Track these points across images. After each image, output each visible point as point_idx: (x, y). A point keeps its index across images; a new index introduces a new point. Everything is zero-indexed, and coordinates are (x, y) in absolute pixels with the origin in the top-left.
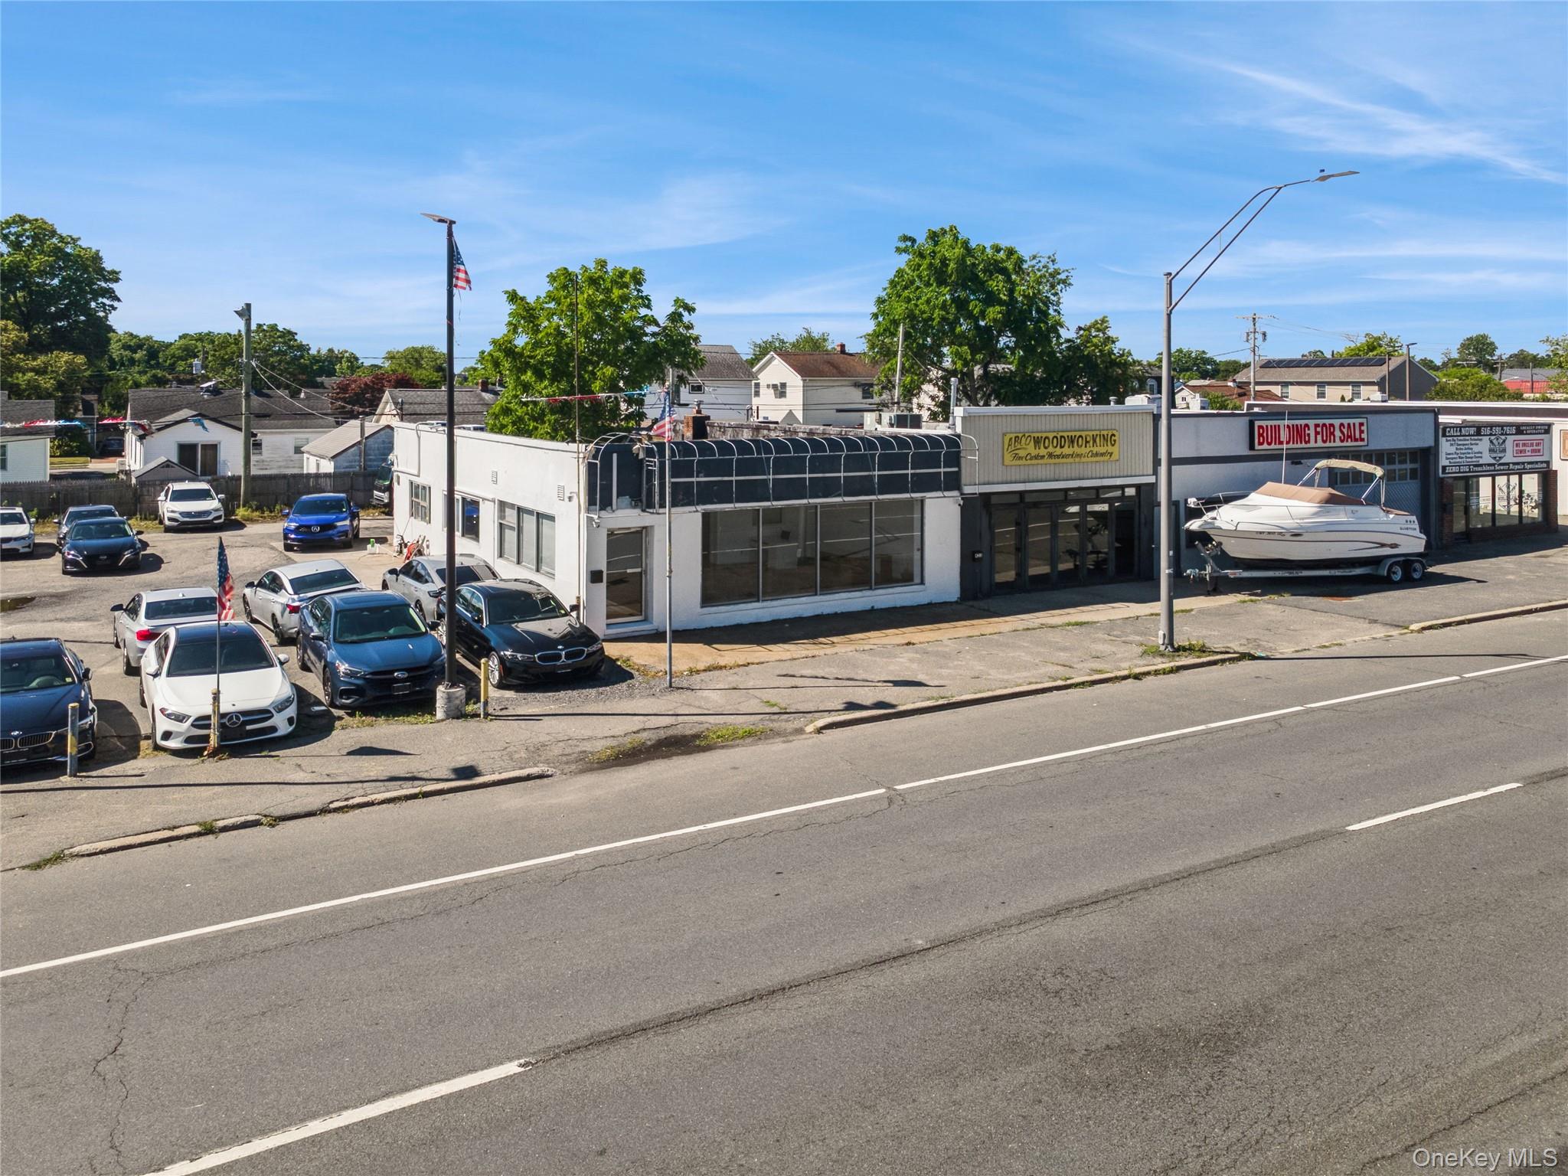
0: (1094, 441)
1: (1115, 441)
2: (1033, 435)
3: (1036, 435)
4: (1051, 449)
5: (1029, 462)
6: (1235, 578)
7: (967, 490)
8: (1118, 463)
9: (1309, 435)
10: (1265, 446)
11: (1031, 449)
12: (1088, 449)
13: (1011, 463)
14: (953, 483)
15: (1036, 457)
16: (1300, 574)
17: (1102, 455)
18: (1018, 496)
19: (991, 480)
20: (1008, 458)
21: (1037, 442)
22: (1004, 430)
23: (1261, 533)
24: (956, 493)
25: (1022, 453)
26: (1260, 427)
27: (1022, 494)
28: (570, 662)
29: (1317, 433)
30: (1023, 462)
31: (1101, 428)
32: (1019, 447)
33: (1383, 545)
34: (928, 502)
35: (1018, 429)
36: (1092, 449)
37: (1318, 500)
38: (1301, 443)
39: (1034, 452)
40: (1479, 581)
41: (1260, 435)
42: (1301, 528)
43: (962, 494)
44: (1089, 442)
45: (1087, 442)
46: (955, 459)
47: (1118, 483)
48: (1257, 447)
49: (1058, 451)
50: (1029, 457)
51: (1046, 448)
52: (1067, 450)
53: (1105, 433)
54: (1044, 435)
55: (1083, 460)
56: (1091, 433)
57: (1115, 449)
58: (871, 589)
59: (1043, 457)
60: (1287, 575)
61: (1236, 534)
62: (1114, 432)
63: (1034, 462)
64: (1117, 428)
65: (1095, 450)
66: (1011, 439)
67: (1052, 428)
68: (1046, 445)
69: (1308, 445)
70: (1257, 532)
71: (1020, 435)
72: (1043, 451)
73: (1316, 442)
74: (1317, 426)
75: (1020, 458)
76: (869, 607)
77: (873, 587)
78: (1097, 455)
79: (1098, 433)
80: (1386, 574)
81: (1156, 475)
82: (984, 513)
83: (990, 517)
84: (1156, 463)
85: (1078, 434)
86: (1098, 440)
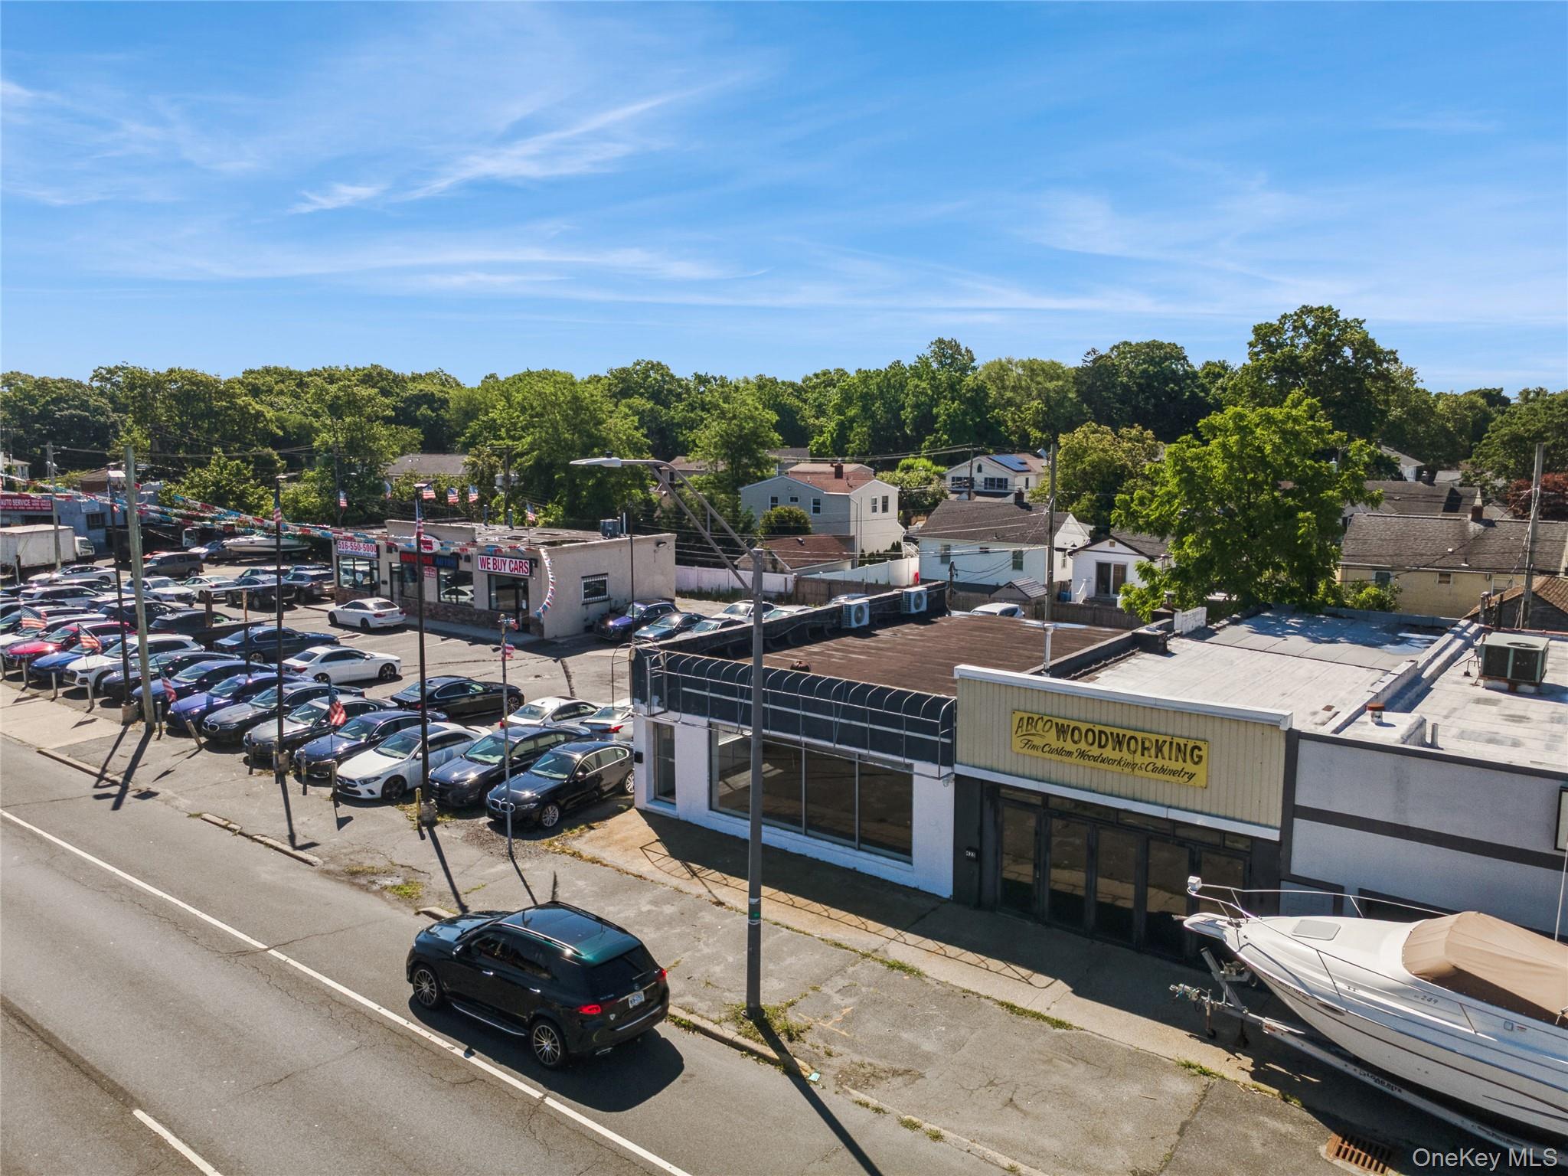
0: (1159, 749)
1: (1200, 757)
2: (1055, 720)
3: (1060, 721)
4: (1083, 746)
5: (1048, 755)
8: (1206, 792)
11: (1052, 738)
13: (1021, 751)
14: (946, 756)
15: (1059, 751)
17: (1174, 773)
18: (1041, 798)
19: (995, 766)
20: (1018, 743)
21: (1062, 731)
22: (1015, 706)
24: (948, 769)
25: (1037, 741)
27: (1046, 797)
30: (1039, 753)
31: (1178, 733)
32: (1033, 731)
34: (916, 770)
35: (1035, 708)
36: (1153, 759)
39: (1056, 744)
43: (955, 773)
44: (1148, 749)
45: (1144, 748)
46: (949, 728)
47: (1199, 823)
49: (1095, 751)
50: (1047, 749)
51: (1075, 742)
52: (1108, 752)
53: (1182, 742)
54: (1073, 724)
55: (1137, 772)
56: (1154, 737)
57: (1200, 771)
59: (1070, 754)
62: (1199, 743)
63: (1054, 756)
64: (1209, 737)
66: (1021, 719)
67: (1087, 716)
68: (1076, 737)
71: (1036, 717)
72: (1069, 746)
75: (1034, 747)
76: (851, 866)
77: (856, 847)
78: (1163, 770)
79: (1168, 739)
81: (1287, 830)
82: (987, 804)
83: (997, 812)
84: (1292, 811)
85: (1129, 733)
86: (1166, 749)
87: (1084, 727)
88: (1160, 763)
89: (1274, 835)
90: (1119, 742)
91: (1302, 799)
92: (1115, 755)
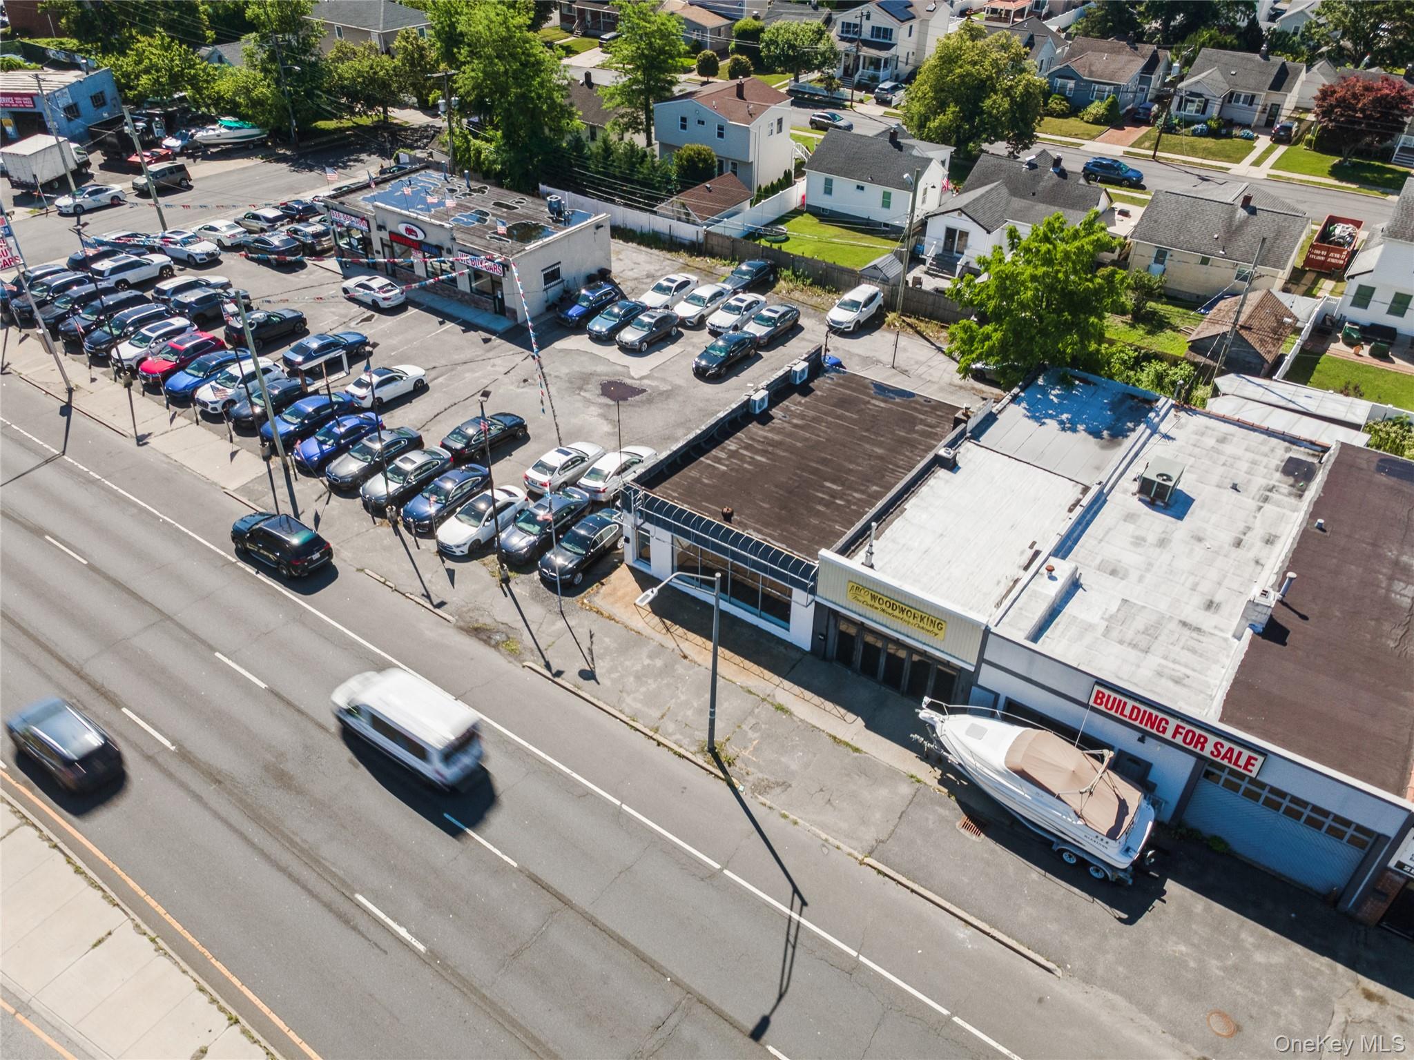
0: (922, 619)
1: (942, 628)
2: (869, 591)
3: (872, 592)
4: (884, 607)
5: (864, 606)
7: (818, 599)
8: (942, 642)
9: (1165, 728)
10: (1103, 708)
11: (868, 598)
12: (915, 621)
13: (853, 600)
17: (928, 631)
19: (837, 602)
20: (850, 596)
21: (873, 597)
22: (849, 578)
24: (813, 597)
25: (860, 598)
26: (1100, 692)
27: (861, 622)
29: (1176, 732)
30: (862, 604)
31: (930, 613)
32: (858, 593)
35: (859, 582)
36: (918, 623)
38: (1152, 728)
39: (869, 602)
41: (1097, 697)
43: (815, 599)
44: (916, 617)
45: (914, 616)
47: (938, 655)
48: (1092, 703)
49: (890, 610)
50: (865, 603)
51: (880, 604)
52: (896, 613)
53: (934, 619)
54: (878, 595)
55: (910, 626)
56: (920, 614)
57: (941, 633)
59: (876, 608)
62: (942, 622)
63: (868, 607)
64: (947, 621)
66: (853, 586)
67: (888, 595)
68: (881, 602)
69: (1161, 735)
71: (861, 587)
72: (877, 605)
73: (1174, 736)
74: (1178, 727)
75: (859, 601)
76: (755, 623)
77: (761, 615)
78: (923, 628)
79: (928, 616)
81: (978, 667)
82: (831, 617)
83: (836, 622)
84: (981, 660)
85: (908, 609)
86: (925, 620)
87: (885, 599)
88: (921, 625)
89: (972, 669)
90: (902, 610)
91: (986, 656)
92: (900, 615)
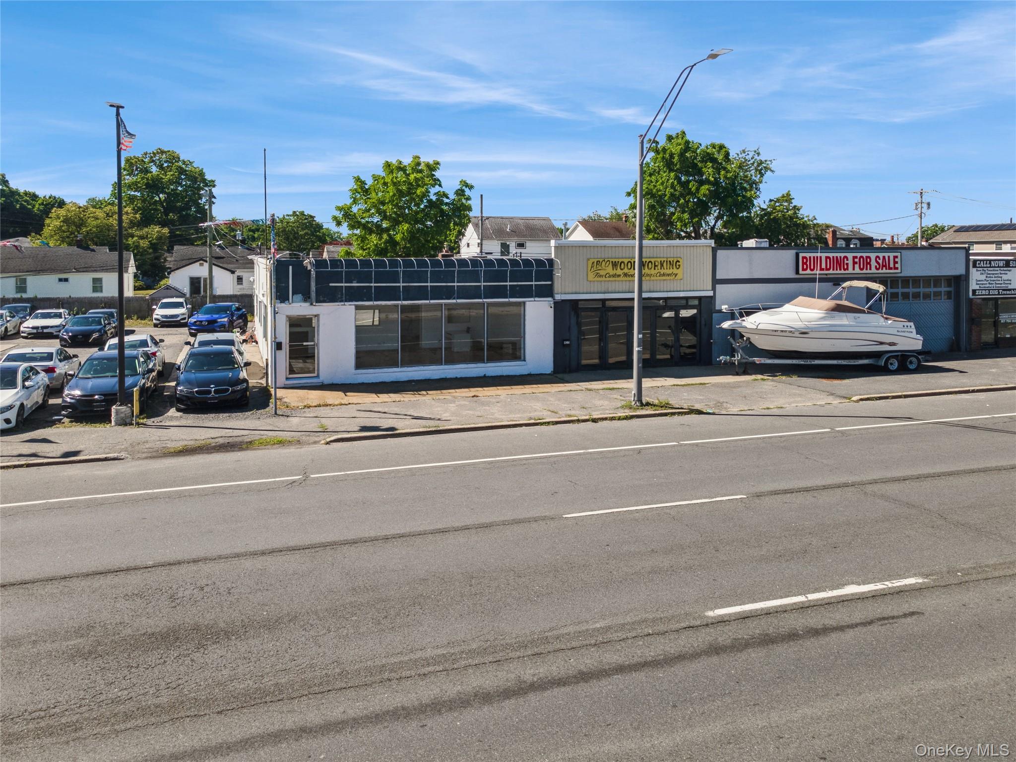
0: (662, 265)
1: (679, 265)
2: (611, 260)
3: (614, 260)
4: (626, 270)
5: (608, 279)
6: (759, 364)
7: (558, 297)
8: (682, 281)
9: (847, 264)
10: (808, 271)
11: (610, 270)
12: (656, 271)
13: (594, 280)
14: (546, 292)
15: (614, 276)
16: (813, 363)
17: (668, 275)
18: (601, 303)
19: (578, 291)
20: (591, 276)
21: (615, 265)
22: (589, 257)
23: (775, 331)
24: (550, 299)
25: (602, 273)
26: (804, 258)
27: (604, 301)
28: (217, 396)
29: (854, 263)
30: (604, 279)
31: (669, 256)
32: (600, 268)
33: (882, 343)
34: (528, 304)
35: (599, 256)
36: (660, 271)
37: (826, 308)
38: (840, 270)
39: (612, 272)
40: (961, 372)
41: (803, 263)
42: (809, 328)
43: (554, 299)
44: (657, 266)
45: (655, 266)
46: (549, 275)
47: (681, 296)
48: (801, 272)
49: (632, 272)
50: (608, 275)
51: (622, 269)
53: (671, 260)
54: (620, 260)
55: (652, 278)
56: (659, 260)
57: (680, 272)
58: (484, 363)
59: (619, 276)
60: (803, 363)
61: (757, 331)
62: (679, 259)
63: (611, 279)
64: (682, 256)
65: (662, 271)
66: (593, 263)
67: (627, 256)
68: (622, 267)
69: (847, 272)
70: (773, 330)
71: (601, 260)
72: (619, 272)
73: (854, 269)
74: (854, 258)
75: (601, 276)
76: (482, 375)
77: (486, 361)
78: (664, 275)
79: (665, 259)
80: (883, 365)
81: (714, 289)
82: (573, 313)
83: (578, 317)
84: (716, 282)
85: (648, 260)
86: (665, 265)
87: (626, 261)
89: (711, 293)
91: (718, 277)
